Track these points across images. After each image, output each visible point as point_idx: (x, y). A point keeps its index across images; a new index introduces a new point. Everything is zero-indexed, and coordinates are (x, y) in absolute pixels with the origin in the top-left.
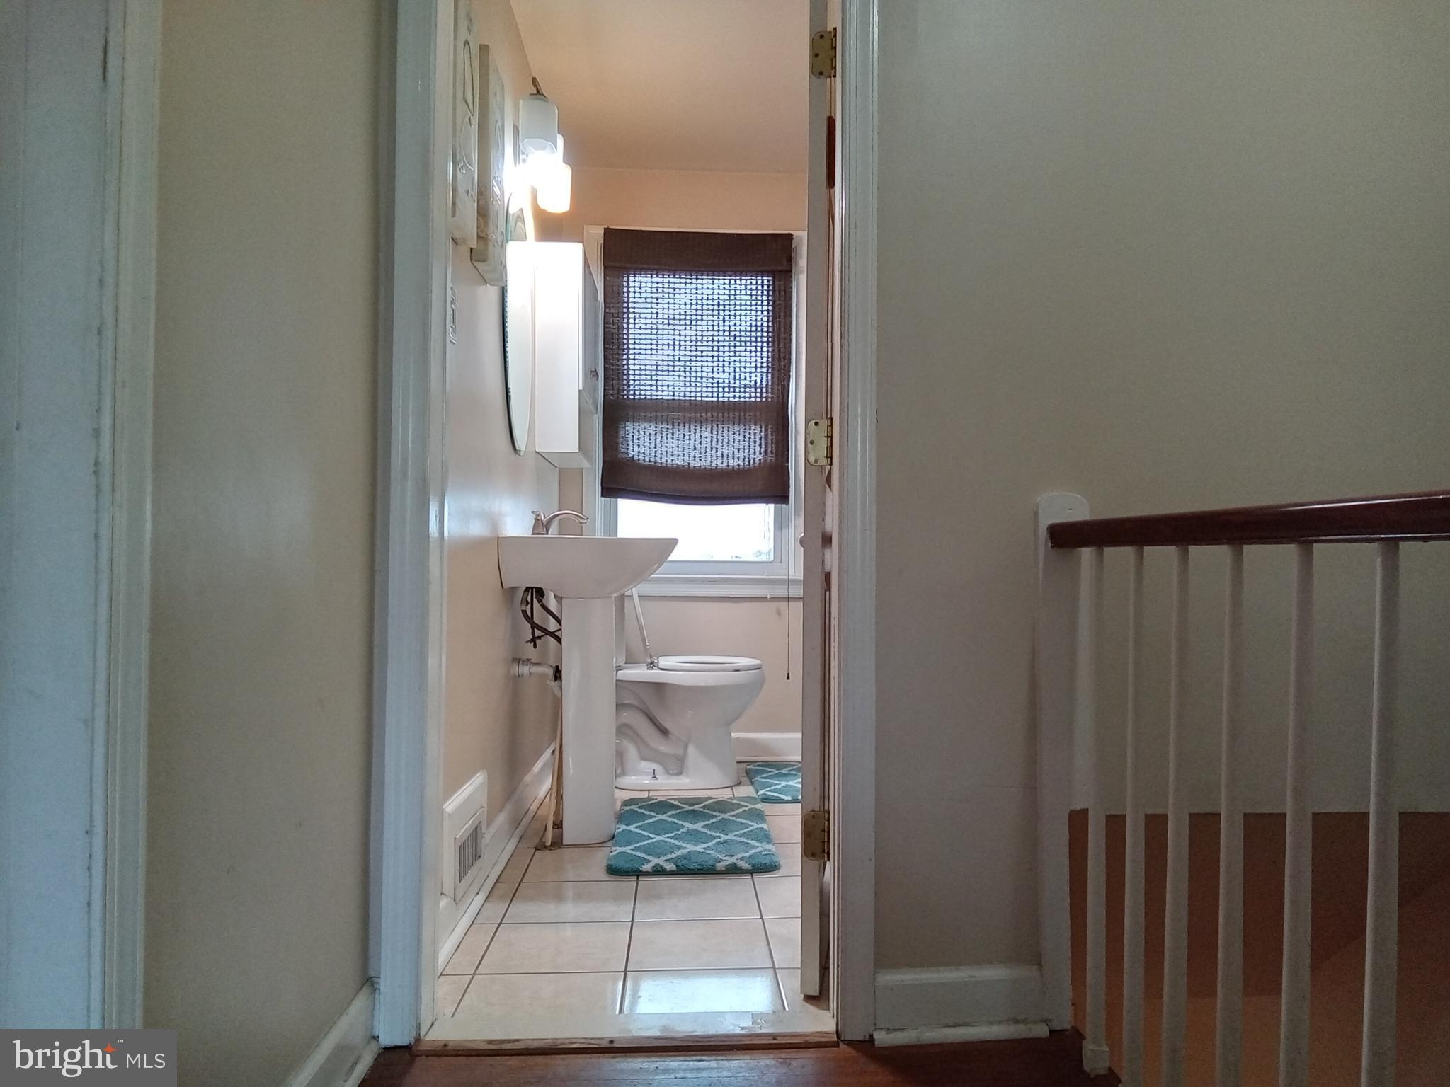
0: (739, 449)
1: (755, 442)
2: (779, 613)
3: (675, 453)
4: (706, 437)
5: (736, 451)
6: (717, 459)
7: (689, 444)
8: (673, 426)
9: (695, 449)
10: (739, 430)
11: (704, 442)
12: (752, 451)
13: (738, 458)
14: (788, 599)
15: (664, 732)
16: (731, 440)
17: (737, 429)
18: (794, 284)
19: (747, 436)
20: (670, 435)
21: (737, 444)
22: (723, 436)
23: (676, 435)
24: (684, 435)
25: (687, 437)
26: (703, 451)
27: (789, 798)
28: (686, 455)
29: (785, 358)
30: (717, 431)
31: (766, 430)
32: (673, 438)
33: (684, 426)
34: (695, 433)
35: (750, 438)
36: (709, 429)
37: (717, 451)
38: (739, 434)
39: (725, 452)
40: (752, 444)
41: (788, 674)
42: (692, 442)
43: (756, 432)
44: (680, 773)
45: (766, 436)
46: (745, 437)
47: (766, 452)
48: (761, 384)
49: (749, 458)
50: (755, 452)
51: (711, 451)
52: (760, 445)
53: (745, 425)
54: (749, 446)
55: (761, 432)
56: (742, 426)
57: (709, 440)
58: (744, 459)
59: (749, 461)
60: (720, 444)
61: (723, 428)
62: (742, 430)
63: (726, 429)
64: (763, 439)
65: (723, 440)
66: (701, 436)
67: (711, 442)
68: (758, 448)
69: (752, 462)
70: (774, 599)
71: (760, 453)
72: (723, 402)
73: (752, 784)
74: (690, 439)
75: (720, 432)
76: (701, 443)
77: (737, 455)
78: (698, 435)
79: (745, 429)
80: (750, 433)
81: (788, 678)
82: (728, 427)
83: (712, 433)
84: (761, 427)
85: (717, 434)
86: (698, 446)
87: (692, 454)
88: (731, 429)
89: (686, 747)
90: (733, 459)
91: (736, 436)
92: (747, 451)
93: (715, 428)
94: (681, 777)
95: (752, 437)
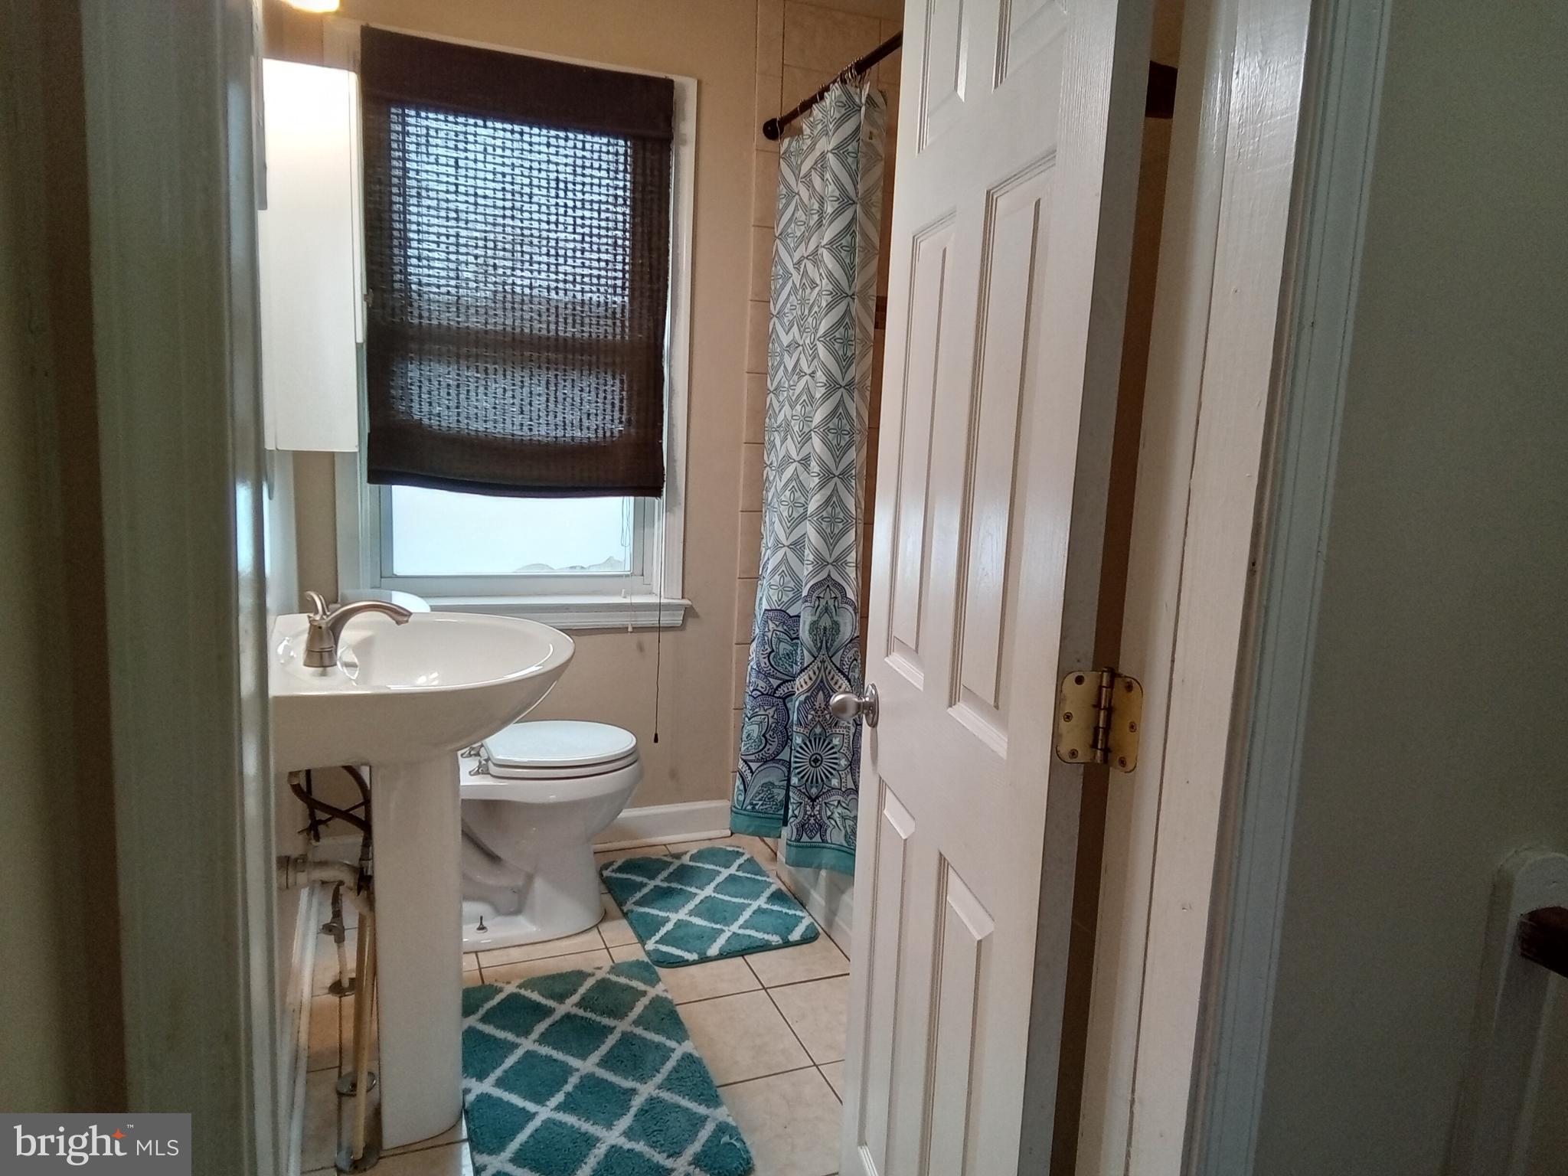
0: (589, 415)
1: (613, 404)
2: (641, 648)
3: (491, 417)
4: (539, 395)
5: (584, 417)
6: (557, 429)
7: (513, 404)
8: (487, 374)
9: (522, 413)
10: (589, 386)
11: (535, 402)
12: (608, 418)
13: (588, 428)
14: (660, 629)
15: (493, 858)
16: (577, 399)
17: (585, 384)
18: (673, 163)
19: (602, 395)
20: (481, 390)
21: (586, 407)
22: (565, 394)
23: (490, 391)
24: (505, 390)
25: (509, 394)
26: (535, 415)
27: (695, 957)
28: (508, 421)
29: (658, 279)
30: (556, 385)
31: (630, 388)
32: (486, 394)
33: (505, 375)
34: (522, 387)
35: (605, 398)
36: (543, 383)
37: (556, 417)
38: (589, 392)
39: (569, 417)
40: (609, 407)
41: (656, 735)
42: (517, 401)
43: (615, 387)
44: (518, 911)
45: (630, 399)
46: (597, 397)
47: (629, 421)
48: (623, 316)
49: (604, 428)
50: (612, 421)
51: (547, 416)
52: (621, 409)
53: (598, 379)
54: (604, 410)
55: (622, 390)
56: (593, 379)
57: (543, 399)
58: (596, 430)
59: (605, 433)
60: (560, 406)
61: (565, 381)
62: (594, 385)
63: (568, 384)
64: (625, 401)
65: (565, 399)
66: (531, 393)
67: (548, 401)
68: (617, 415)
69: (608, 434)
70: (637, 629)
71: (621, 422)
72: (565, 339)
73: (625, 915)
74: (513, 397)
75: (560, 387)
76: (531, 405)
77: (586, 423)
78: (526, 390)
79: (598, 384)
80: (605, 391)
81: (656, 740)
82: (573, 380)
83: (548, 388)
84: (622, 381)
85: (556, 391)
86: (526, 408)
87: (518, 419)
88: (578, 384)
89: (530, 878)
90: (581, 430)
91: (585, 395)
92: (600, 418)
93: (553, 380)
94: (521, 919)
95: (609, 397)
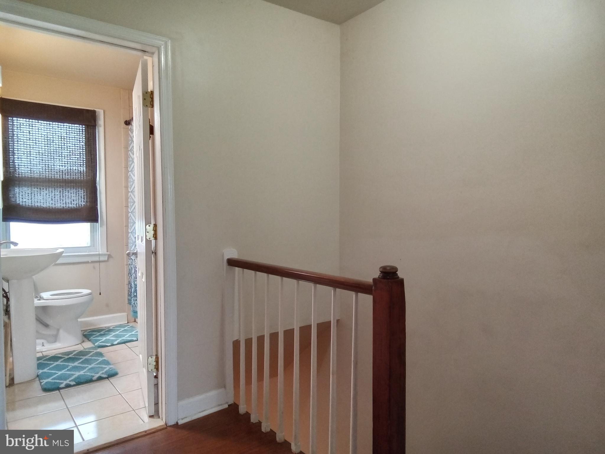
0: (74, 200)
1: (81, 197)
2: (94, 268)
3: (42, 201)
4: (57, 195)
5: (72, 201)
6: (63, 204)
7: (49, 198)
8: (40, 190)
9: (52, 200)
10: (73, 192)
11: (56, 197)
12: (80, 201)
13: (74, 204)
14: (99, 262)
15: (46, 326)
16: (70, 196)
17: (72, 192)
18: (97, 130)
19: (77, 195)
20: (39, 194)
21: (73, 198)
22: (66, 194)
23: (42, 194)
24: (46, 194)
25: (48, 195)
26: (56, 201)
27: (110, 344)
28: (48, 203)
29: (94, 162)
30: (63, 192)
31: (87, 192)
32: (40, 195)
33: (46, 190)
34: (52, 193)
35: (79, 195)
36: (59, 192)
37: (63, 201)
38: (74, 194)
39: (67, 201)
40: (80, 198)
41: (100, 293)
42: (50, 197)
43: (82, 193)
44: (55, 341)
45: (87, 195)
46: (76, 195)
47: (87, 201)
48: (83, 172)
49: (79, 204)
50: (81, 201)
51: (60, 201)
52: (84, 198)
53: (76, 190)
54: (79, 199)
55: (84, 193)
56: (74, 190)
57: (59, 196)
58: (76, 204)
59: (79, 205)
60: (64, 198)
61: (66, 191)
62: (75, 192)
63: (67, 192)
64: (85, 197)
65: (66, 196)
66: (55, 194)
67: (60, 196)
68: (83, 200)
69: (80, 205)
70: (93, 262)
71: (84, 202)
72: (65, 179)
73: (90, 341)
74: (49, 196)
75: (64, 192)
76: (55, 198)
77: (73, 202)
78: (53, 194)
79: (76, 191)
80: (79, 193)
81: (100, 294)
82: (68, 191)
83: (60, 193)
84: (84, 191)
85: (63, 194)
86: (53, 199)
87: (51, 202)
88: (70, 192)
89: (58, 330)
90: (71, 204)
91: (72, 195)
92: (77, 201)
93: (62, 191)
94: (56, 343)
95: (80, 195)
